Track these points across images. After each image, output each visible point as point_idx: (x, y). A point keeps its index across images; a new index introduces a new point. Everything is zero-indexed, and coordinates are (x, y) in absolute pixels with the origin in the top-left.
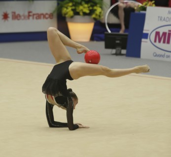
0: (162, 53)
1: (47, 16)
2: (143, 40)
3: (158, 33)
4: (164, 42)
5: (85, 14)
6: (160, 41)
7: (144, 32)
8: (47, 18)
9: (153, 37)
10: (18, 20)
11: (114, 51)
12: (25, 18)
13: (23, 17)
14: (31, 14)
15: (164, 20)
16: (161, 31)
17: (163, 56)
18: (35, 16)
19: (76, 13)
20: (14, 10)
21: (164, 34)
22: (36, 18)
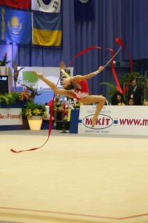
2: (79, 124)
3: (87, 120)
5: (38, 115)
6: (89, 124)
7: (79, 119)
8: (17, 118)
9: (84, 121)
10: (3, 118)
11: (62, 131)
12: (6, 118)
14: (9, 115)
15: (91, 112)
16: (89, 118)
17: (91, 132)
18: (11, 117)
19: (34, 115)
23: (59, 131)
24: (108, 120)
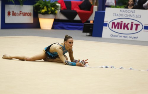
0: (117, 34)
1: (29, 14)
2: (104, 27)
3: (114, 23)
4: (118, 28)
6: (115, 28)
7: (105, 22)
8: (28, 16)
10: (15, 16)
12: (18, 15)
13: (17, 15)
14: (21, 13)
15: (118, 15)
16: (116, 22)
17: (117, 36)
18: (23, 14)
20: (13, 11)
21: (118, 23)
22: (24, 16)
23: (85, 34)
24: (137, 25)
